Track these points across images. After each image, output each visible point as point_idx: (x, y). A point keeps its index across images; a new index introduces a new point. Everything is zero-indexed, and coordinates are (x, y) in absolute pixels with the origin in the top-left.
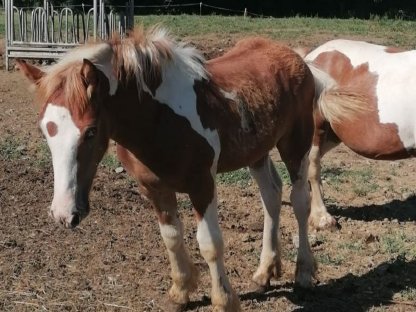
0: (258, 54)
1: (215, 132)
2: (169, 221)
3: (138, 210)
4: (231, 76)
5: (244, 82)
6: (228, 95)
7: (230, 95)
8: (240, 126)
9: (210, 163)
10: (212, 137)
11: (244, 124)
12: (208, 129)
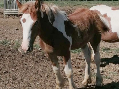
0: (83, 13)
2: (55, 65)
3: (45, 61)
5: (79, 22)
7: (75, 26)
11: (79, 35)
12: (69, 36)
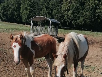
0: (45, 37)
1: (34, 51)
4: (38, 40)
5: (41, 42)
6: (37, 44)
7: (38, 44)
8: (39, 50)
9: (33, 56)
10: (33, 52)
11: (40, 49)
12: (33, 50)
